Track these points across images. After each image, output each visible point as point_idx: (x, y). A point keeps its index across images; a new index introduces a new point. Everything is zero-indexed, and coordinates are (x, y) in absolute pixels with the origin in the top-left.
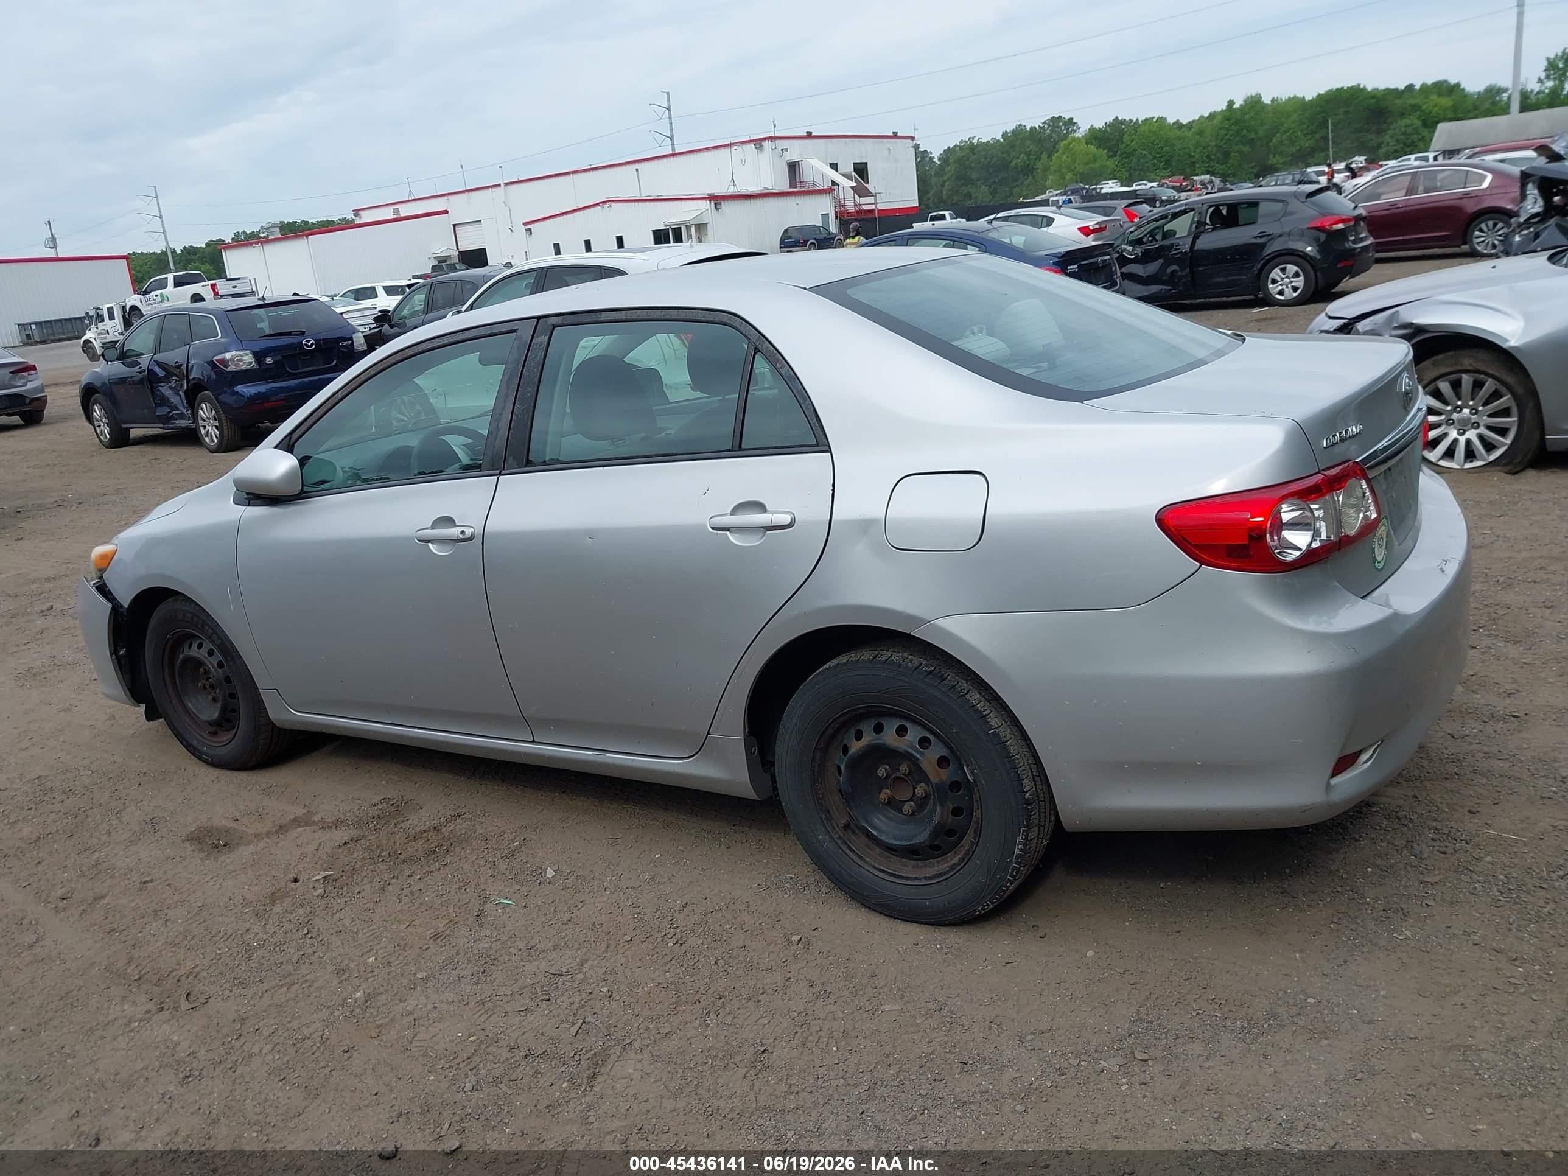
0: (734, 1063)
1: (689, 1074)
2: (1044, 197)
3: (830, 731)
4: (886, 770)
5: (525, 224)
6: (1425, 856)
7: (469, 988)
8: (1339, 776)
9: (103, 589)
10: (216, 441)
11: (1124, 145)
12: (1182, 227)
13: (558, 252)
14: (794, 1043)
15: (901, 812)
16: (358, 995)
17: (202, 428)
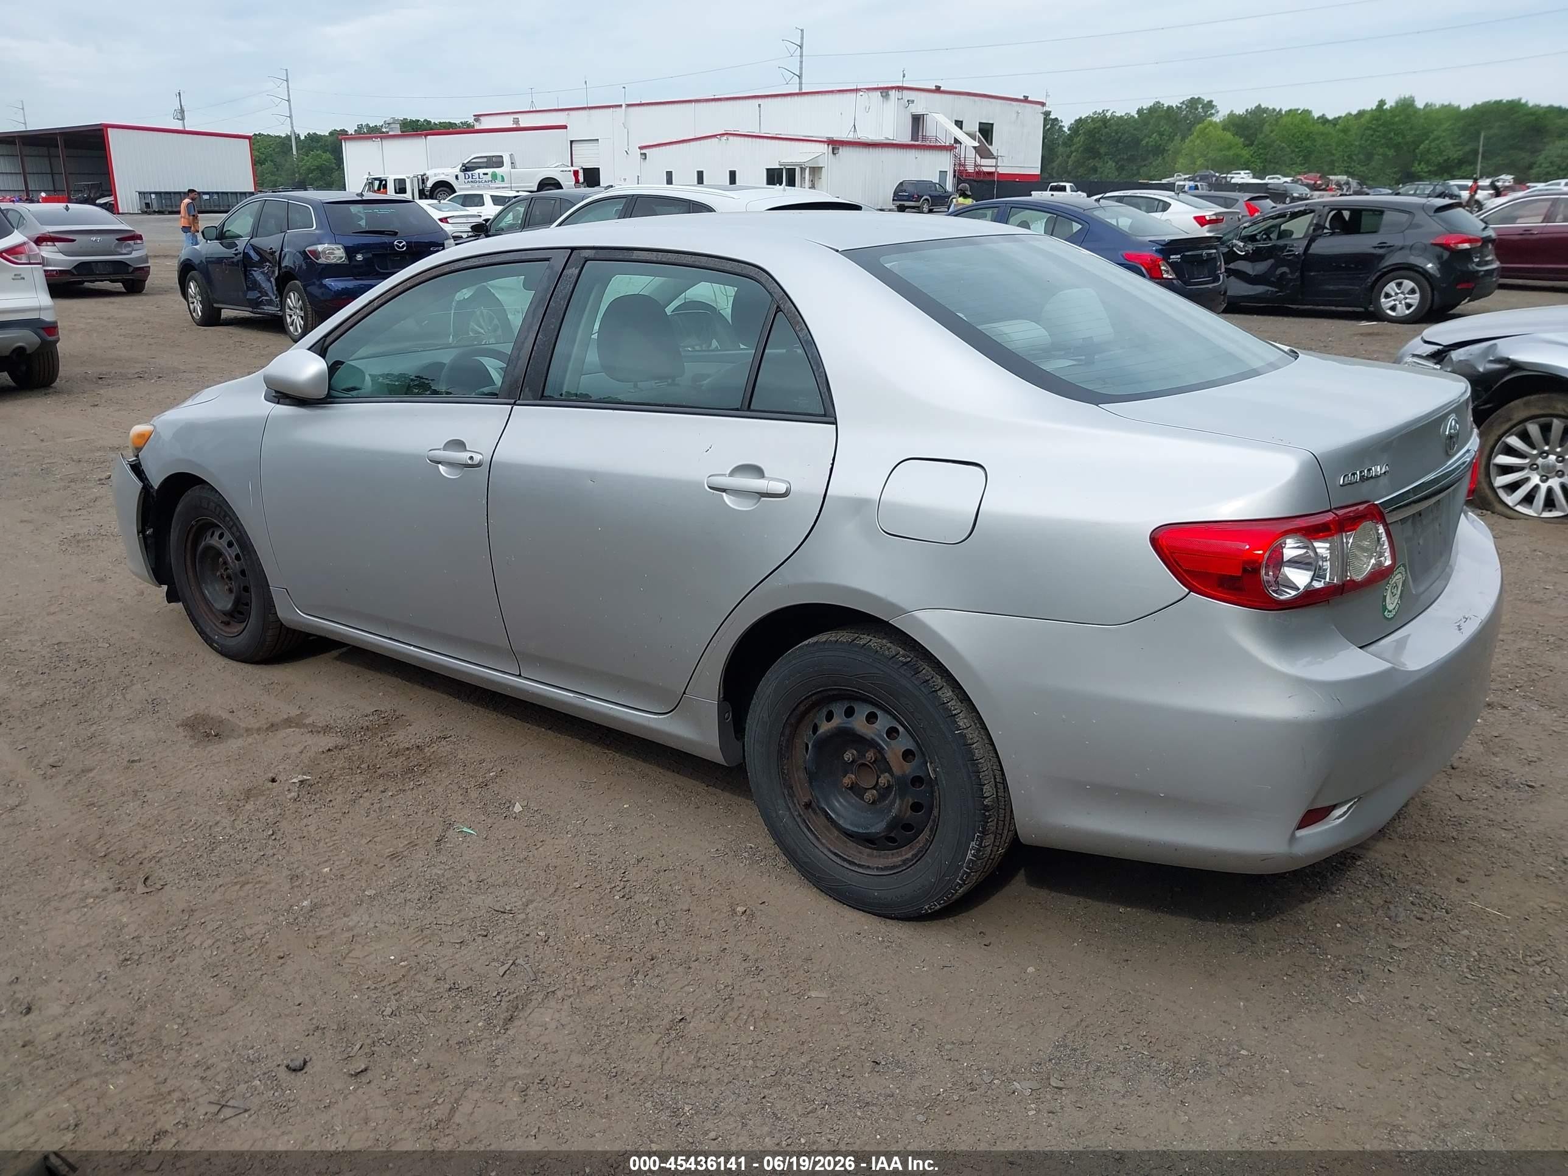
0: (650, 1027)
1: (604, 1031)
2: (1171, 180)
3: (802, 708)
4: (853, 754)
5: (641, 148)
6: (1401, 919)
7: (412, 912)
8: (1306, 829)
9: (137, 468)
10: (300, 331)
11: (1263, 136)
12: (1299, 227)
13: (669, 181)
14: (712, 1017)
15: (862, 799)
16: (305, 903)
17: (288, 317)
